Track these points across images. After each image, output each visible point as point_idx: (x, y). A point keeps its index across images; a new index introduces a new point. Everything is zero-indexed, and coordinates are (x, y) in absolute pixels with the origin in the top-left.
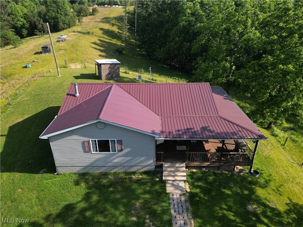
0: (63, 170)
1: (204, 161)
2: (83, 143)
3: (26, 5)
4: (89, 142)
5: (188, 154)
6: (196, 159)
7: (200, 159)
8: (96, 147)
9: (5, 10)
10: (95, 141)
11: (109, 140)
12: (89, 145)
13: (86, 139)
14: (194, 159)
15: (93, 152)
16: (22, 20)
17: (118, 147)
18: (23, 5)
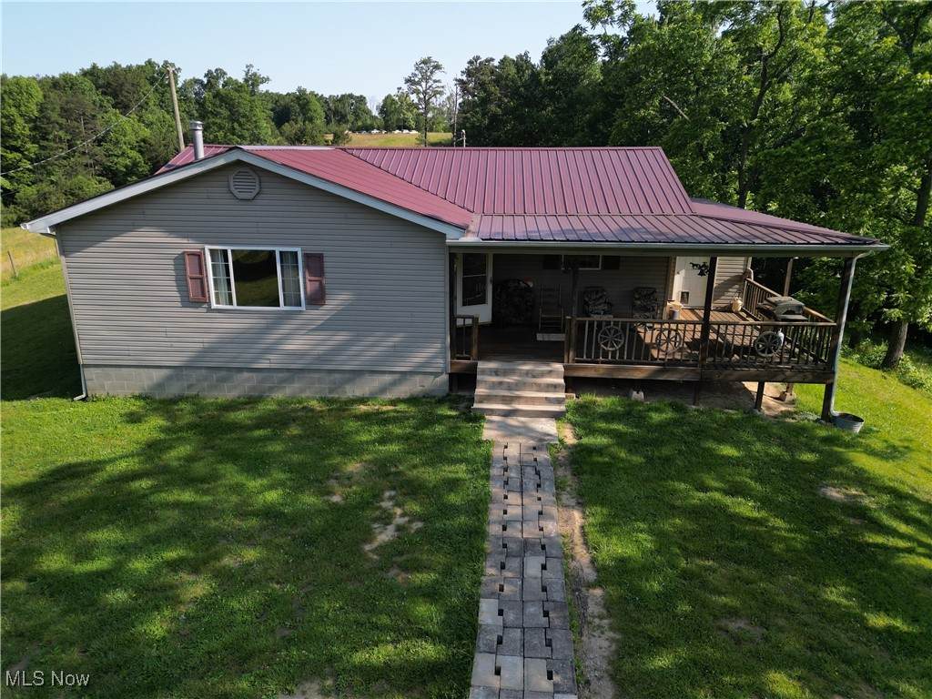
0: (107, 384)
1: (638, 357)
2: (180, 261)
3: (151, 120)
4: (199, 257)
5: (574, 323)
6: (606, 344)
7: (623, 346)
8: (229, 281)
9: (90, 126)
10: (225, 252)
11: (274, 251)
12: (201, 273)
13: (193, 246)
14: (598, 347)
15: (214, 305)
16: (134, 154)
17: (308, 283)
18: (141, 120)
